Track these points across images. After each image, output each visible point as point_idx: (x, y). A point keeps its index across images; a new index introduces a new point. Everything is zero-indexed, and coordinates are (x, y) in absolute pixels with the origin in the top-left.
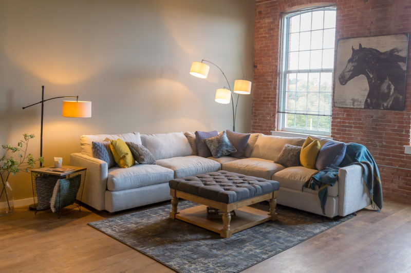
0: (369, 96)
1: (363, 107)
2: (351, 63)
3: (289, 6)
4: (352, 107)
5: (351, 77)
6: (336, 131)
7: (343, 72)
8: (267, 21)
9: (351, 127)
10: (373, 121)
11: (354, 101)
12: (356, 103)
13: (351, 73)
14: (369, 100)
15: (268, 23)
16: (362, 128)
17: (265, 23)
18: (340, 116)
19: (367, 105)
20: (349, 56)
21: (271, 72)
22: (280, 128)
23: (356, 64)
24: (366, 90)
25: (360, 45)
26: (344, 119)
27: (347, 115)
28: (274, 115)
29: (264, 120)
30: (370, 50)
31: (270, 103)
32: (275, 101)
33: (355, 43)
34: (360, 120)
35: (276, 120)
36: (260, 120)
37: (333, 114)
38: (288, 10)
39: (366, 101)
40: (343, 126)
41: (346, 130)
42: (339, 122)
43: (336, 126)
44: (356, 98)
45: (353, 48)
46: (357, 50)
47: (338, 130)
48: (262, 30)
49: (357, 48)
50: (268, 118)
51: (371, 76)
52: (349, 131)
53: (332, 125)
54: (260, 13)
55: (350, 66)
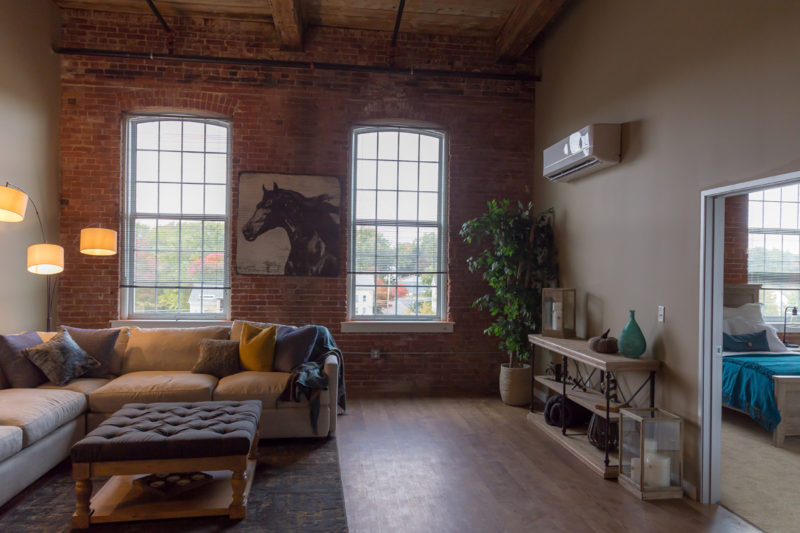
0: (291, 257)
1: (283, 273)
2: (261, 210)
3: (141, 103)
4: (266, 273)
5: (263, 230)
6: (239, 311)
7: (250, 223)
8: (90, 120)
9: (264, 303)
10: (297, 292)
11: (268, 265)
12: (271, 268)
13: (262, 224)
14: (291, 264)
15: (94, 124)
16: (280, 303)
17: (86, 124)
18: (246, 288)
19: (289, 271)
21: (104, 215)
22: (126, 313)
23: (270, 211)
24: (287, 249)
25: (275, 185)
26: (252, 291)
27: (257, 286)
28: (114, 293)
29: (90, 302)
30: (290, 193)
31: (103, 271)
32: (117, 267)
33: (268, 181)
34: (277, 291)
35: (119, 300)
36: (80, 302)
37: (233, 286)
38: (137, 109)
39: (287, 264)
40: (252, 303)
41: (255, 309)
42: (243, 297)
43: (239, 303)
44: (271, 261)
45: (264, 188)
46: (271, 192)
47: (242, 309)
48: (79, 135)
49: (270, 188)
50: (102, 298)
51: (293, 229)
52: (260, 309)
53: (233, 303)
54: (73, 102)
55: (261, 213)
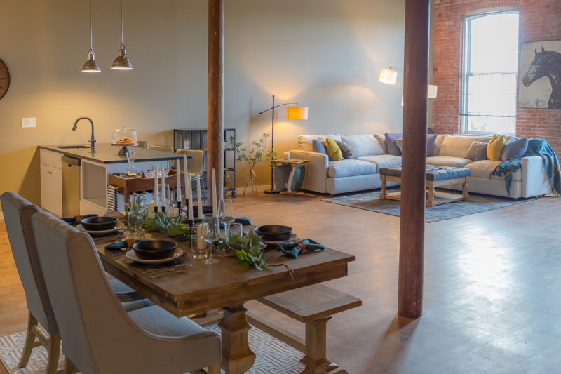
0: (552, 96)
1: (547, 107)
2: (534, 66)
3: (470, 9)
4: (536, 107)
5: (534, 80)
6: (520, 131)
7: (527, 74)
8: (447, 23)
9: (536, 127)
10: (557, 120)
11: (538, 102)
12: (539, 104)
13: (534, 75)
14: (552, 100)
15: (449, 26)
16: (546, 127)
17: (445, 26)
18: (525, 116)
19: (551, 106)
20: (533, 59)
21: (452, 75)
22: (463, 130)
23: (539, 66)
24: (549, 91)
25: (543, 49)
26: (528, 119)
27: (531, 115)
28: (456, 118)
29: (445, 123)
30: (552, 53)
31: (452, 106)
32: (458, 104)
33: (538, 47)
34: (544, 119)
35: (459, 123)
36: (441, 123)
37: (517, 115)
38: (469, 13)
39: (550, 101)
40: (528, 126)
41: (530, 130)
42: (524, 123)
43: (520, 126)
44: (539, 99)
45: (536, 52)
46: (540, 53)
47: (523, 130)
48: (442, 33)
49: (540, 51)
50: (451, 121)
51: (554, 78)
52: (533, 130)
53: (517, 126)
54: (440, 15)
55: (534, 68)
